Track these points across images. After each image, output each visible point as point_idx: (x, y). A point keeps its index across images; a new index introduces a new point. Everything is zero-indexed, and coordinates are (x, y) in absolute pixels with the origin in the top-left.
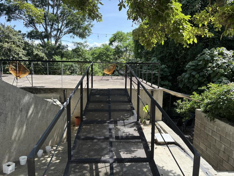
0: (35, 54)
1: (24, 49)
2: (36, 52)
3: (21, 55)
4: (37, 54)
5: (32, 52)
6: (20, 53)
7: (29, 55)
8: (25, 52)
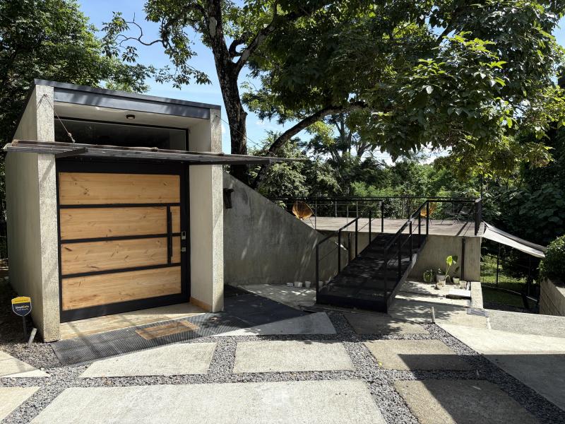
0: (318, 180)
1: (303, 173)
2: (320, 177)
3: (298, 183)
4: (323, 180)
5: (316, 177)
6: (296, 180)
7: (310, 183)
8: (303, 178)
